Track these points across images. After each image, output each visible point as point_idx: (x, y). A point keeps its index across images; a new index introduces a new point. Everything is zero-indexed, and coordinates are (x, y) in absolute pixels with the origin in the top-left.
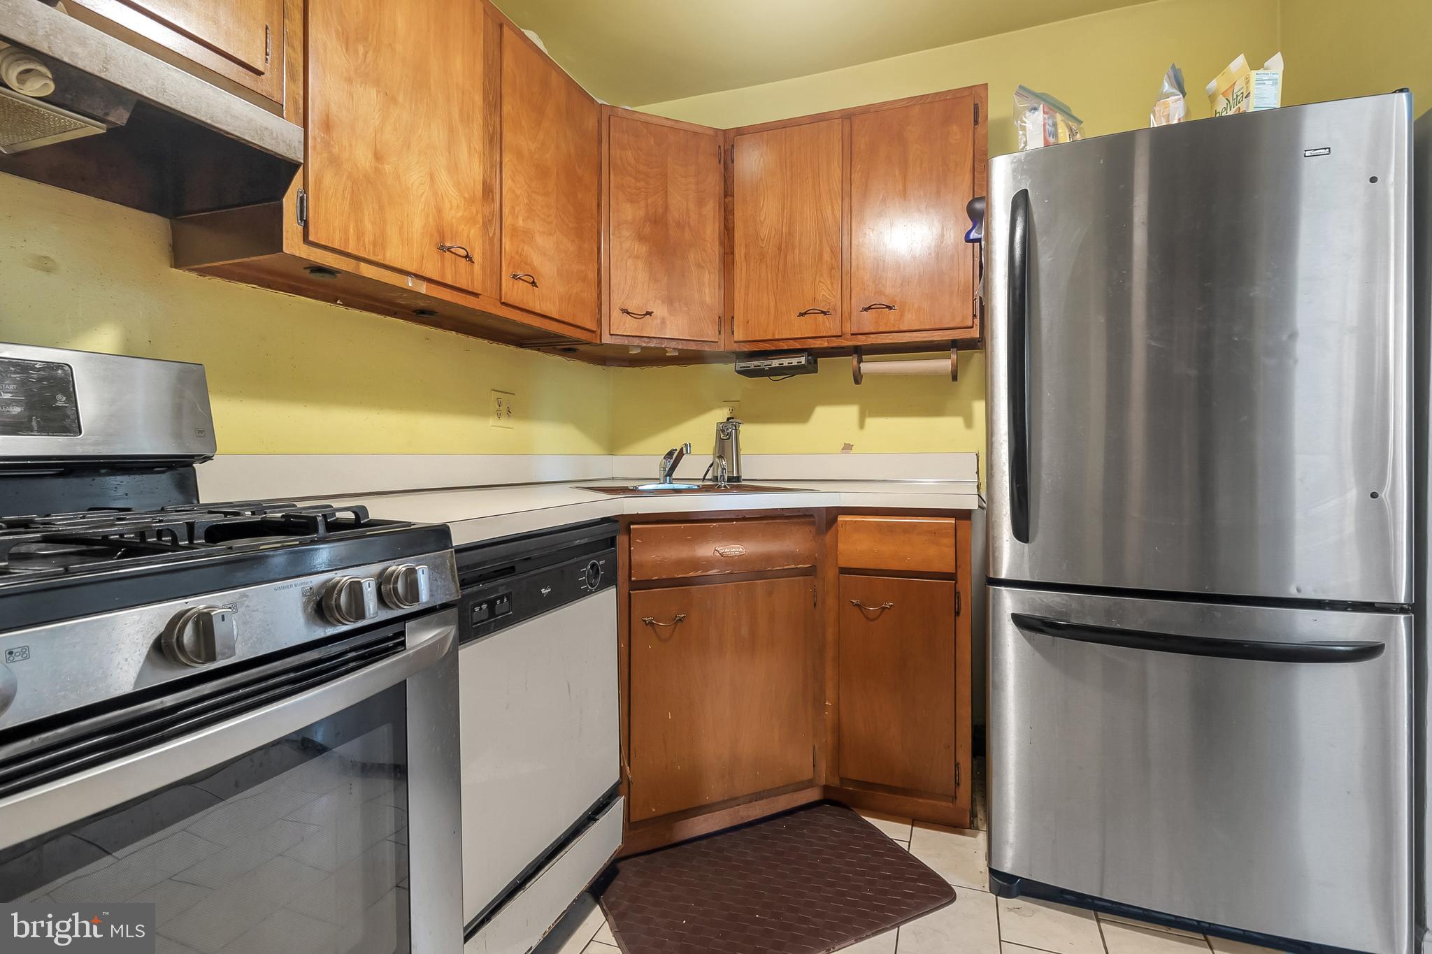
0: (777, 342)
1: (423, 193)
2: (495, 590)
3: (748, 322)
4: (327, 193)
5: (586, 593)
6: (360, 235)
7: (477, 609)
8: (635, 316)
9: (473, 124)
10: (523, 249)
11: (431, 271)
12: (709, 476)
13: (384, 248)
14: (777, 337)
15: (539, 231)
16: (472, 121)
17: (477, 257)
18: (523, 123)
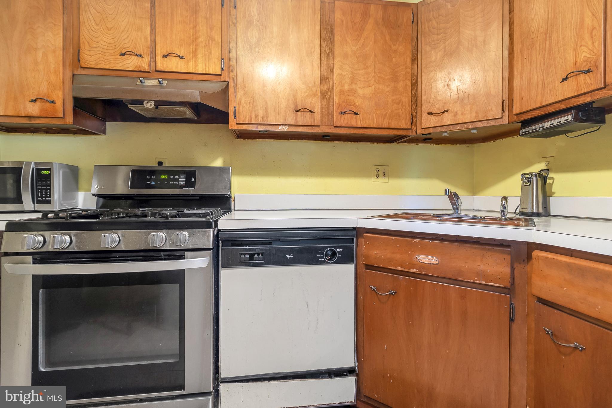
0: (545, 108)
1: (286, 92)
2: (255, 250)
3: (522, 99)
4: (243, 105)
5: (323, 263)
6: (256, 116)
7: (243, 256)
8: (436, 115)
9: (314, 54)
10: (348, 99)
11: (290, 121)
12: (518, 211)
13: (267, 118)
14: (544, 104)
15: (360, 88)
16: (314, 53)
17: (317, 110)
18: (348, 40)
